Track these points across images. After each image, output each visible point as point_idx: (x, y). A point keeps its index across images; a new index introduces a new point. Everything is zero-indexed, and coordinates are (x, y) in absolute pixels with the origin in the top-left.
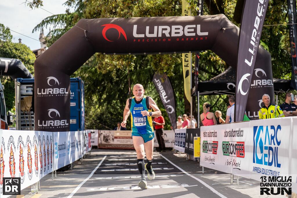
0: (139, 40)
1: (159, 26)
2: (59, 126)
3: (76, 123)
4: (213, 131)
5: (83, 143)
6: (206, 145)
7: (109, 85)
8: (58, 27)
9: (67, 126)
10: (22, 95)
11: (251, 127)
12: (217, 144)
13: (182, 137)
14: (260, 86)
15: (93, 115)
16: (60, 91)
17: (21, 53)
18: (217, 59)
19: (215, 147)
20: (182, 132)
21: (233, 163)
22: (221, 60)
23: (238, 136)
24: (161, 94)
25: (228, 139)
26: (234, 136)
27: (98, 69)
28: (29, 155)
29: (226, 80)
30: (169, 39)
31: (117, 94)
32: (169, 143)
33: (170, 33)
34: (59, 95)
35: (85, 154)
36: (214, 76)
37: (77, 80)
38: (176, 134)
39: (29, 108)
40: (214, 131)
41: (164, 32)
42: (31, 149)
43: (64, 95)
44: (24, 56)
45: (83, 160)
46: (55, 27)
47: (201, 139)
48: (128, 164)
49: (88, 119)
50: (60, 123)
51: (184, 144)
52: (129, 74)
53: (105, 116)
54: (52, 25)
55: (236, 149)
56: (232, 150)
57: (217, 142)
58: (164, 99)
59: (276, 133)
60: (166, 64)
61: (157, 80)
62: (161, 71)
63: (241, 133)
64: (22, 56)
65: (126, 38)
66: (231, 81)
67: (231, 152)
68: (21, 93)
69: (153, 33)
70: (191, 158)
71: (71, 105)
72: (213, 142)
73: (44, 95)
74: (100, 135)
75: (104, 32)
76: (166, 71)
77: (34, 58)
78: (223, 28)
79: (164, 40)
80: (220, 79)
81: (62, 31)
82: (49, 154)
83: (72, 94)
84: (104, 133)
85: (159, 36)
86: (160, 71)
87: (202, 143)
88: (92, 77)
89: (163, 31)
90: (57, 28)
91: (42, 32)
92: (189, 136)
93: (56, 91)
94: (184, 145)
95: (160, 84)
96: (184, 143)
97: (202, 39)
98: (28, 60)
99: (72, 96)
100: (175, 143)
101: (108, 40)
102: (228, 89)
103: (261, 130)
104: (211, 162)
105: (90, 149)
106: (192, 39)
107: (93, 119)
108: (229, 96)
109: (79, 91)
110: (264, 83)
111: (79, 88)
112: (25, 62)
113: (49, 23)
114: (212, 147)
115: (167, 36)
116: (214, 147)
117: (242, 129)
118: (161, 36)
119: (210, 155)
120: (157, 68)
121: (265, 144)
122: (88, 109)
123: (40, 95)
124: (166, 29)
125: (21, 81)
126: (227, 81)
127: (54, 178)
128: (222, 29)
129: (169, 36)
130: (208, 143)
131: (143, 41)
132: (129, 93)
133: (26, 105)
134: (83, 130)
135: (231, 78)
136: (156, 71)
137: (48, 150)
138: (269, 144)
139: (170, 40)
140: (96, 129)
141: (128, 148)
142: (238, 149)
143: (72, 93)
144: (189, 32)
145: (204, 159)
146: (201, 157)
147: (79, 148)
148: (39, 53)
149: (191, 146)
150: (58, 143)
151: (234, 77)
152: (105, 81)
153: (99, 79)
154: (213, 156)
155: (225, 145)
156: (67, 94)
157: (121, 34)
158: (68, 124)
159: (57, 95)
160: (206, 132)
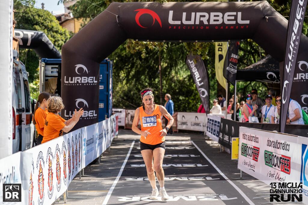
0: (175, 27)
1: (197, 13)
2: (86, 117)
3: (103, 107)
4: (254, 136)
7: (138, 62)
9: (95, 117)
10: (46, 76)
11: (299, 143)
12: (258, 150)
13: (215, 125)
14: (304, 80)
15: (120, 90)
16: (89, 80)
17: (43, 20)
19: (256, 154)
20: (216, 120)
21: (277, 177)
23: (284, 149)
24: (195, 76)
25: (271, 149)
26: (278, 148)
27: (127, 48)
28: (58, 165)
29: (265, 69)
30: (207, 27)
31: (146, 72)
32: (200, 127)
33: (208, 21)
34: (87, 84)
38: (208, 119)
39: (53, 90)
40: (256, 136)
41: (202, 19)
42: (59, 157)
43: (93, 84)
44: (47, 23)
45: (111, 147)
47: (240, 139)
50: (88, 114)
53: (132, 93)
55: (280, 163)
56: (275, 162)
57: (259, 148)
58: (197, 82)
60: (200, 46)
61: (191, 61)
62: (195, 52)
63: (288, 147)
64: (45, 22)
65: (161, 25)
66: (271, 70)
68: (45, 74)
69: (190, 20)
72: (254, 147)
73: (71, 84)
74: (127, 115)
76: (200, 53)
77: (57, 25)
78: (266, 17)
79: (202, 28)
80: (259, 67)
82: (77, 154)
84: (131, 113)
85: (196, 24)
86: (194, 52)
87: (241, 145)
88: (120, 54)
92: (224, 126)
93: (85, 80)
94: (217, 135)
95: (194, 66)
96: (217, 132)
97: (242, 27)
98: (51, 27)
100: (208, 128)
101: (142, 27)
102: (267, 79)
104: (250, 168)
105: (117, 133)
106: (232, 27)
107: (120, 96)
109: (108, 73)
110: (307, 77)
111: (107, 70)
112: (48, 30)
114: (252, 152)
115: (205, 23)
116: (254, 153)
117: (288, 143)
118: (198, 24)
119: (249, 160)
120: (190, 48)
122: (115, 85)
123: (67, 84)
124: (204, 16)
125: (46, 61)
126: (267, 69)
128: (264, 18)
129: (208, 24)
130: (247, 147)
131: (179, 28)
133: (51, 86)
134: (111, 116)
135: (271, 67)
137: (76, 150)
140: (123, 108)
142: (283, 163)
144: (228, 20)
145: (243, 163)
146: (239, 159)
147: (107, 137)
148: (63, 19)
149: (226, 138)
150: (86, 138)
151: (274, 65)
152: (134, 57)
153: (128, 56)
154: (253, 162)
155: (268, 155)
156: (96, 83)
157: (156, 20)
158: (96, 115)
159: (85, 84)
160: (246, 134)
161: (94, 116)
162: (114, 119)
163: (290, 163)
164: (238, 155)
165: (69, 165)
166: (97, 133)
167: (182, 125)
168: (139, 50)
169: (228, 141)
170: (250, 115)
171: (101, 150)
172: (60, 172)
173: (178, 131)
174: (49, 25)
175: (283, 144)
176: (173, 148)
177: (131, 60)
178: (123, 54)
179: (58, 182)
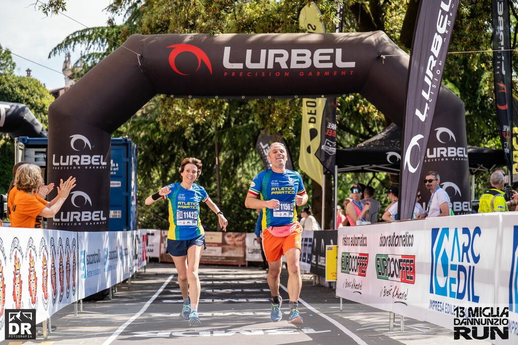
0: (233, 74)
1: (270, 50)
2: (89, 222)
3: (120, 217)
4: (360, 236)
5: (132, 252)
6: (346, 259)
7: (181, 153)
8: (94, 49)
9: (104, 221)
11: (427, 229)
12: (366, 258)
13: (306, 245)
14: (445, 158)
16: (93, 160)
17: (29, 94)
18: (370, 111)
19: (363, 264)
20: (307, 237)
21: (395, 294)
22: (376, 113)
23: (404, 246)
25: (385, 250)
26: (396, 245)
27: (161, 124)
28: (31, 271)
29: (385, 147)
30: (286, 73)
33: (288, 62)
34: (90, 168)
35: (136, 272)
36: (364, 141)
37: (124, 142)
40: (363, 235)
41: (278, 60)
42: (35, 261)
43: (99, 168)
44: (35, 100)
45: (132, 282)
46: (89, 49)
47: (339, 248)
48: (211, 291)
49: (143, 212)
50: (91, 216)
51: (310, 257)
52: (216, 133)
54: (84, 45)
55: (400, 268)
56: (393, 269)
57: (367, 255)
59: (471, 242)
60: (281, 116)
61: (264, 145)
62: (272, 129)
63: (410, 239)
65: (210, 69)
66: (394, 148)
67: (392, 273)
69: (259, 62)
70: (321, 283)
71: (111, 186)
72: (360, 254)
73: (63, 166)
74: (162, 239)
75: (172, 58)
76: (281, 129)
78: (382, 56)
79: (278, 74)
80: (374, 145)
81: (101, 56)
82: (69, 270)
83: (116, 167)
85: (268, 68)
86: (271, 131)
87: (340, 257)
88: (150, 137)
89: (276, 58)
90: (91, 51)
91: (67, 59)
92: (319, 243)
93: (86, 160)
94: (309, 260)
96: (309, 255)
97: (343, 73)
98: (41, 106)
99: (115, 169)
101: (180, 73)
102: (388, 163)
103: (445, 234)
104: (355, 290)
105: (145, 263)
106: (327, 73)
107: (153, 211)
108: (389, 175)
109: (128, 161)
110: (451, 154)
111: (127, 157)
112: (37, 110)
113: (79, 42)
114: (358, 264)
115: (282, 68)
116: (361, 264)
117: (410, 233)
118: (272, 68)
119: (354, 277)
120: (265, 123)
121: (452, 260)
122: (145, 193)
123: (57, 166)
124: (281, 55)
125: (26, 141)
126: (387, 148)
127: (78, 313)
128: (379, 58)
129: (287, 68)
130: (350, 257)
131: (240, 75)
132: (215, 167)
134: (133, 230)
135: (394, 144)
136: (263, 129)
137: (67, 264)
138: (459, 261)
139: (288, 75)
140: (157, 229)
141: (212, 262)
142: (404, 268)
143: (114, 165)
144: (321, 62)
145: (344, 284)
146: (337, 281)
147: (125, 261)
150: (87, 251)
151: (398, 141)
152: (174, 144)
153: (164, 142)
154: (358, 279)
155: (381, 260)
156: (104, 166)
157: (203, 62)
158: (105, 219)
159: (86, 167)
160: (348, 236)
161: (101, 220)
162: (139, 237)
163: (414, 265)
164: (336, 273)
165: (52, 281)
166: (106, 247)
167: (254, 254)
168: (180, 126)
170: (358, 218)
171: (114, 278)
172: (36, 284)
173: (247, 264)
174: (38, 103)
176: (236, 282)
177: (170, 149)
178: (156, 137)
179: (32, 299)
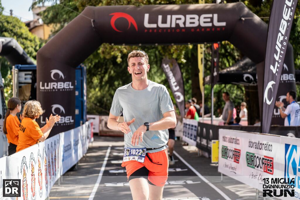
0: (151, 31)
1: (173, 16)
4: (235, 138)
6: (225, 151)
9: (72, 123)
10: (20, 83)
11: (282, 143)
12: (239, 152)
13: (192, 129)
14: (282, 81)
15: (93, 97)
16: (65, 85)
17: (13, 26)
19: (237, 156)
20: (193, 124)
21: (260, 178)
23: (266, 150)
24: (170, 81)
25: (252, 150)
26: (260, 149)
28: (39, 170)
30: (183, 30)
33: (184, 23)
34: (64, 90)
35: (88, 147)
38: (184, 124)
39: (27, 96)
41: (178, 22)
42: (41, 163)
43: (69, 90)
44: (16, 30)
47: (220, 142)
50: (65, 120)
55: (263, 163)
56: (258, 163)
57: (240, 150)
58: (172, 86)
61: (166, 65)
63: (270, 147)
64: (14, 29)
65: (137, 28)
68: (19, 81)
69: (166, 23)
72: (235, 149)
73: (47, 90)
74: (101, 121)
75: (113, 21)
77: (27, 31)
78: (242, 18)
79: (178, 30)
82: (56, 160)
84: (105, 120)
85: (172, 27)
86: (169, 56)
87: (221, 147)
92: (202, 130)
93: (61, 86)
94: (195, 139)
95: (169, 70)
96: (194, 136)
97: (218, 29)
98: (20, 34)
100: (184, 133)
102: (244, 81)
103: (294, 149)
104: (231, 170)
105: (93, 139)
106: (208, 30)
107: (93, 102)
109: (82, 79)
110: (285, 78)
111: (82, 76)
112: (18, 36)
114: (233, 155)
115: (181, 26)
116: (235, 155)
117: (270, 143)
118: (174, 26)
119: (231, 162)
121: (299, 166)
123: (43, 90)
124: (180, 19)
125: (19, 68)
126: (244, 72)
128: (241, 20)
130: (228, 149)
131: (155, 32)
134: (86, 122)
137: (55, 156)
142: (265, 164)
144: (205, 22)
145: (224, 165)
148: (32, 25)
149: (204, 142)
154: (234, 164)
155: (250, 156)
156: (72, 89)
157: (132, 24)
158: (73, 121)
159: (61, 90)
160: (226, 136)
161: (70, 122)
162: (89, 125)
163: (273, 163)
164: (218, 157)
165: (49, 172)
168: (114, 55)
169: (206, 144)
174: (18, 32)
175: (266, 144)
179: (40, 187)
